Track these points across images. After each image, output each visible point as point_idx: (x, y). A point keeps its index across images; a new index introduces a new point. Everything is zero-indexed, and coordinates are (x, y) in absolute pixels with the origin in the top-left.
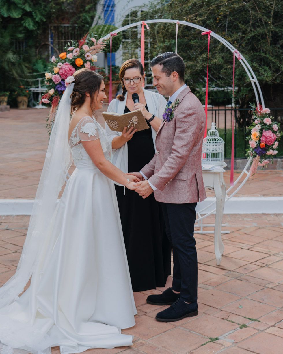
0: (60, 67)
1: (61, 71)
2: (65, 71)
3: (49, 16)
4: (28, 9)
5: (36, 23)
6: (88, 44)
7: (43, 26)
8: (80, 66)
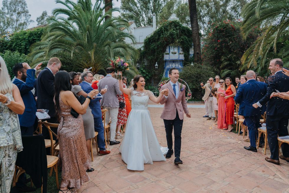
3: (152, 75)
4: (147, 74)
5: (149, 77)
7: (151, 78)
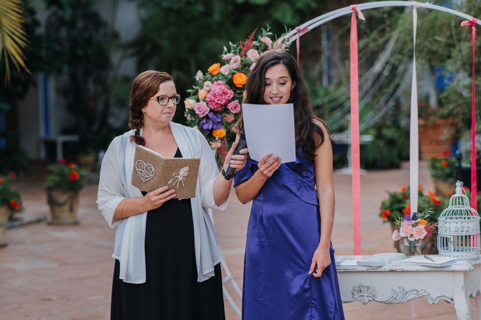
0: (208, 89)
1: (209, 95)
2: (215, 96)
6: (257, 48)
8: (241, 86)
